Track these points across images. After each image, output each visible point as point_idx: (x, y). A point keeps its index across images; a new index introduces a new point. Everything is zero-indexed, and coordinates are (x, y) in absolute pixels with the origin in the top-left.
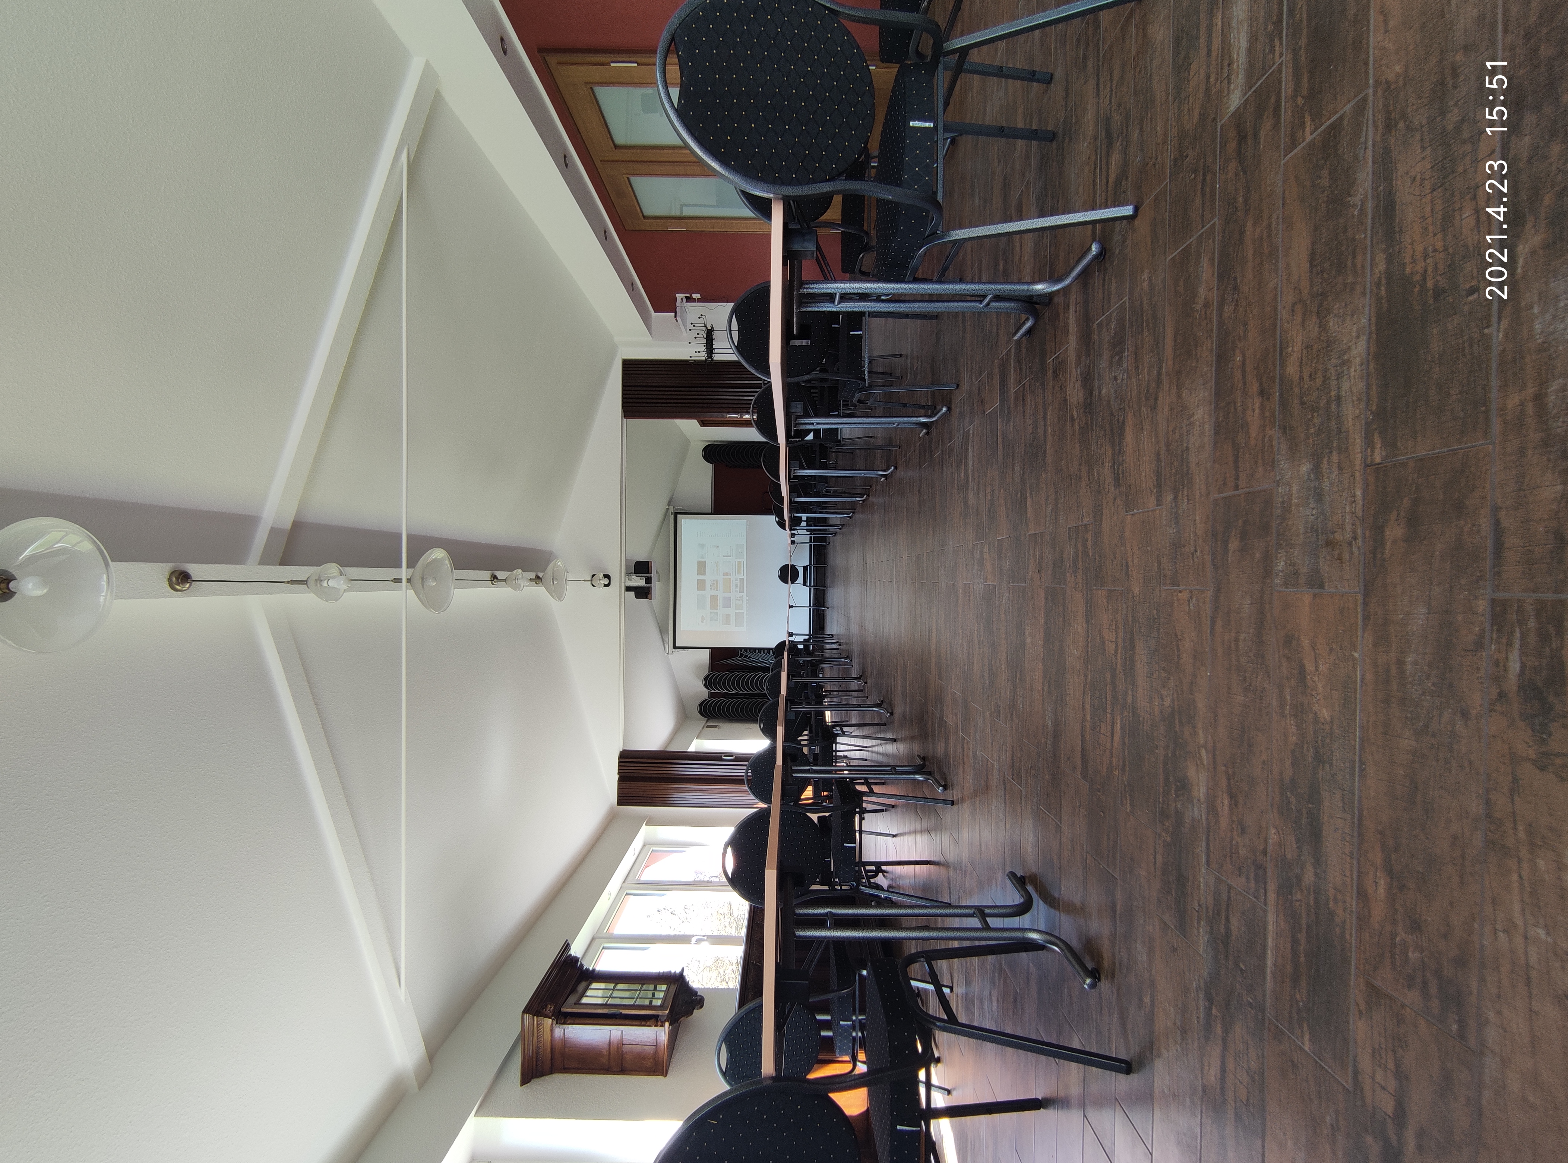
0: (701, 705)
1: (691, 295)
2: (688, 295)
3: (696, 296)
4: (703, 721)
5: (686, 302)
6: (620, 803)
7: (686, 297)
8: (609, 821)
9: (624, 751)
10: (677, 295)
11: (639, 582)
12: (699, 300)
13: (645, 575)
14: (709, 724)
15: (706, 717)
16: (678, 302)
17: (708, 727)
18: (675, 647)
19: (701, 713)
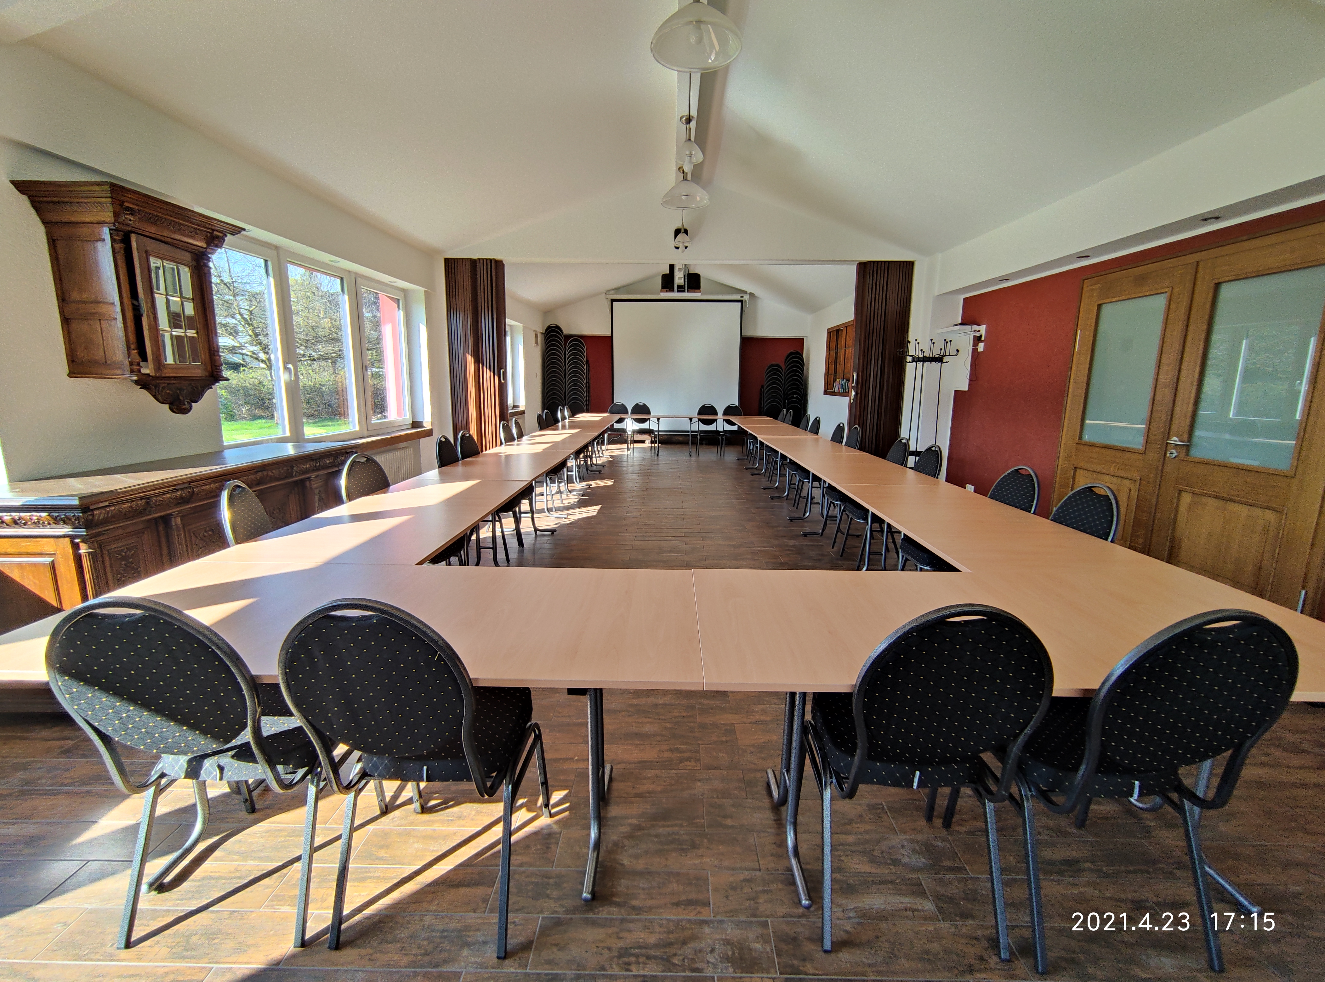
0: (557, 327)
1: (982, 341)
2: (983, 339)
3: (981, 347)
4: (540, 329)
5: (974, 336)
6: (447, 261)
7: (981, 336)
8: (428, 253)
9: (503, 265)
10: (984, 326)
11: (679, 278)
12: (975, 350)
13: (686, 286)
14: (539, 336)
15: (546, 332)
16: (976, 327)
17: (536, 335)
18: (612, 301)
19: (549, 327)
